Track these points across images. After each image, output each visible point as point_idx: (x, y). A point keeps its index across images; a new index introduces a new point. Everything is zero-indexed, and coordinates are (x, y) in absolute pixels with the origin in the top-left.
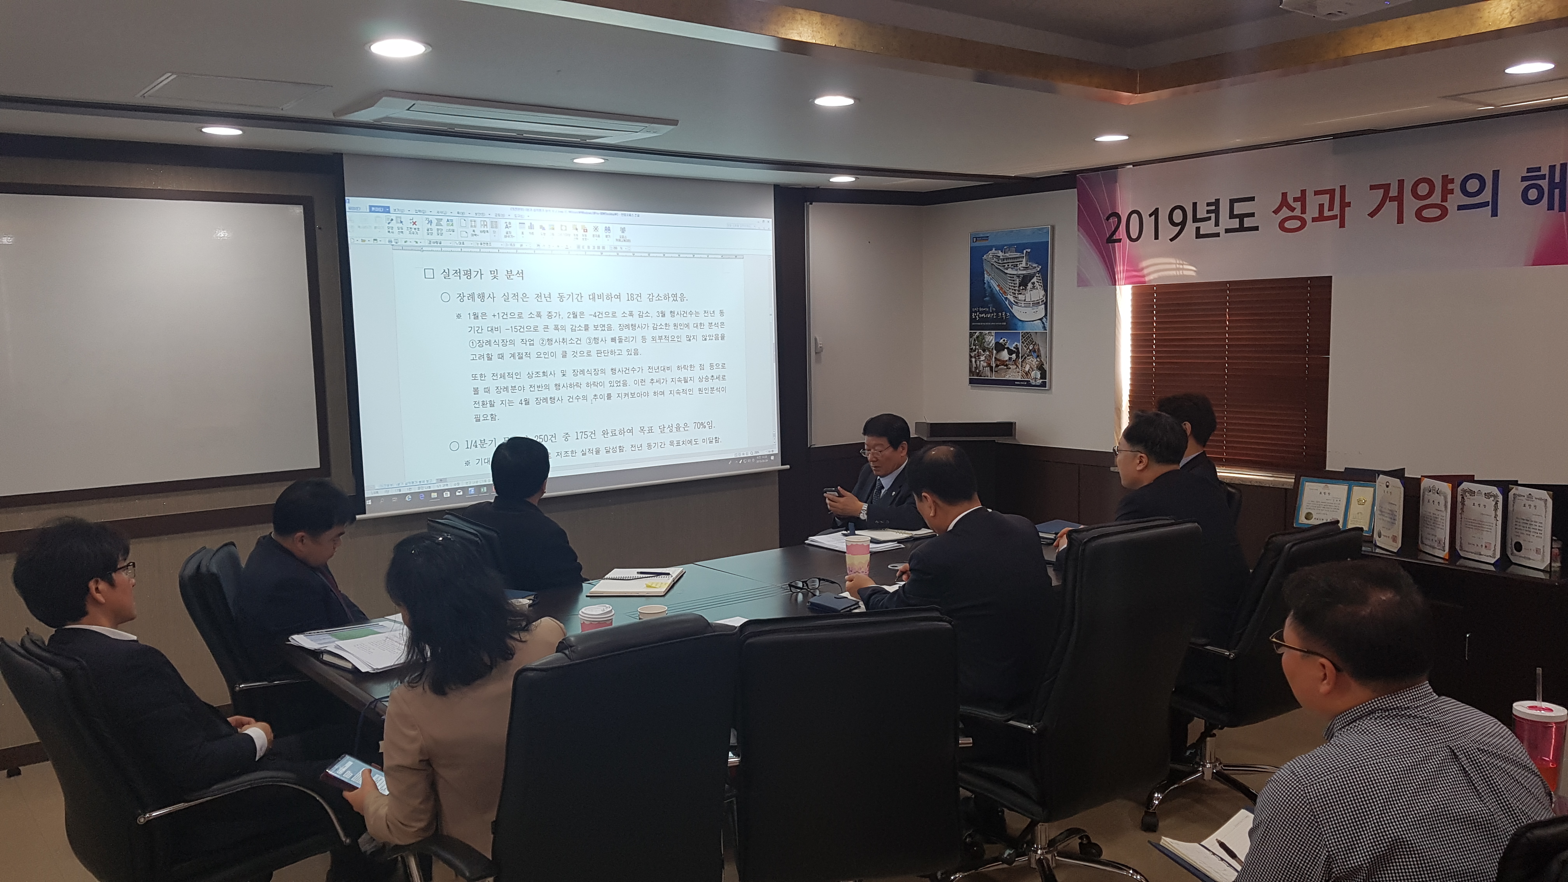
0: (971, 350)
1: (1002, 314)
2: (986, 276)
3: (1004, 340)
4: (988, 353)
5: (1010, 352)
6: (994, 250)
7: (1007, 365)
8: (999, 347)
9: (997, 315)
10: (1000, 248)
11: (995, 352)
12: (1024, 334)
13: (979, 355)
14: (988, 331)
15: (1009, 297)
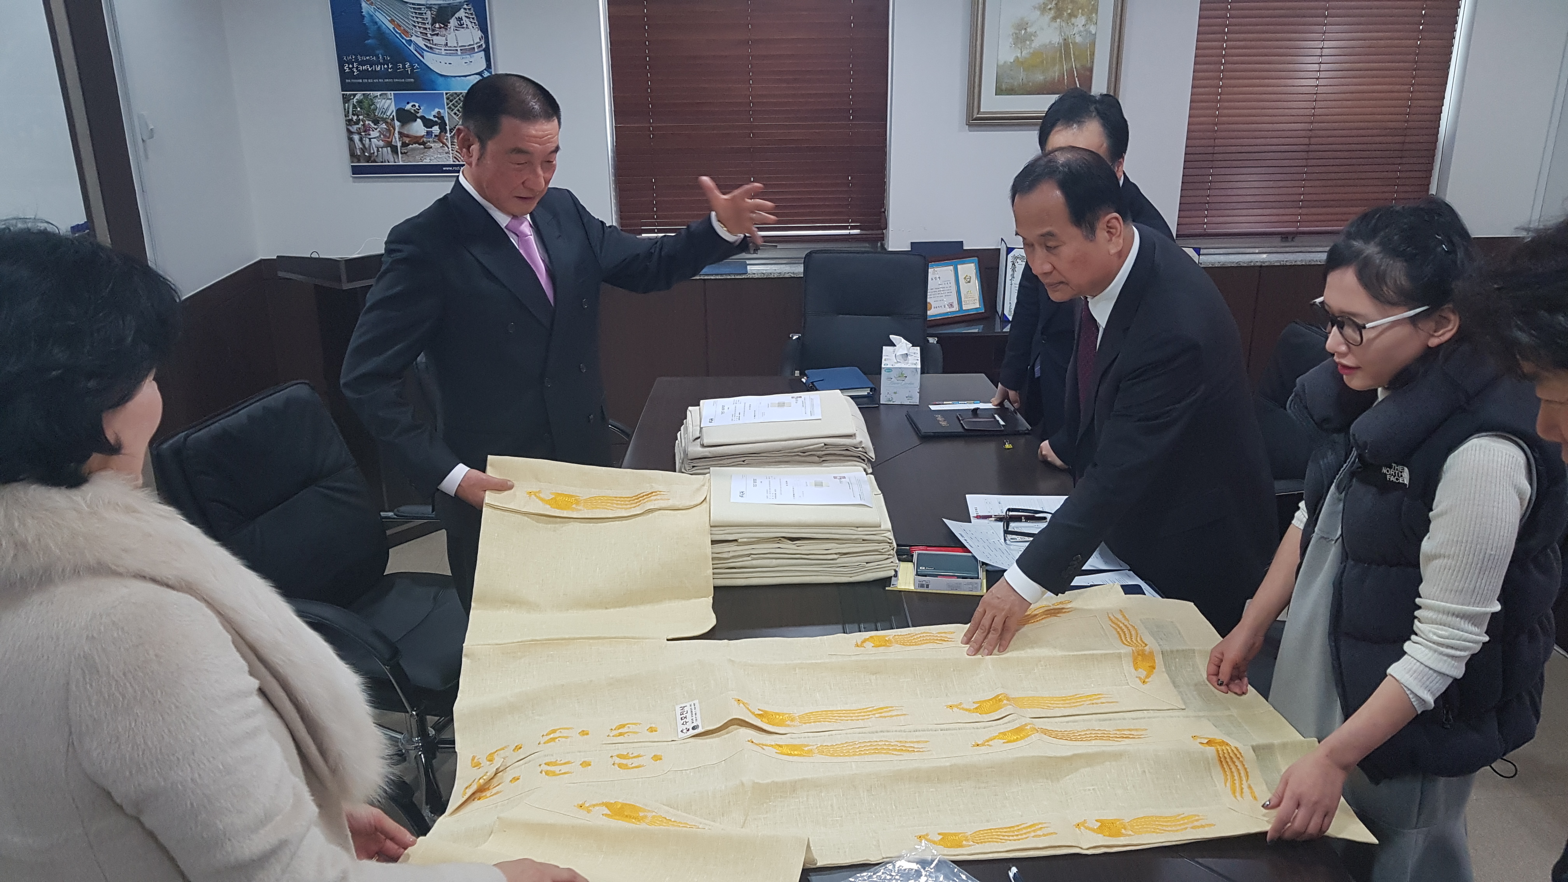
0: (349, 122)
3: (413, 106)
4: (384, 126)
7: (424, 143)
8: (406, 117)
11: (397, 124)
12: (452, 95)
13: (366, 130)
15: (414, 39)
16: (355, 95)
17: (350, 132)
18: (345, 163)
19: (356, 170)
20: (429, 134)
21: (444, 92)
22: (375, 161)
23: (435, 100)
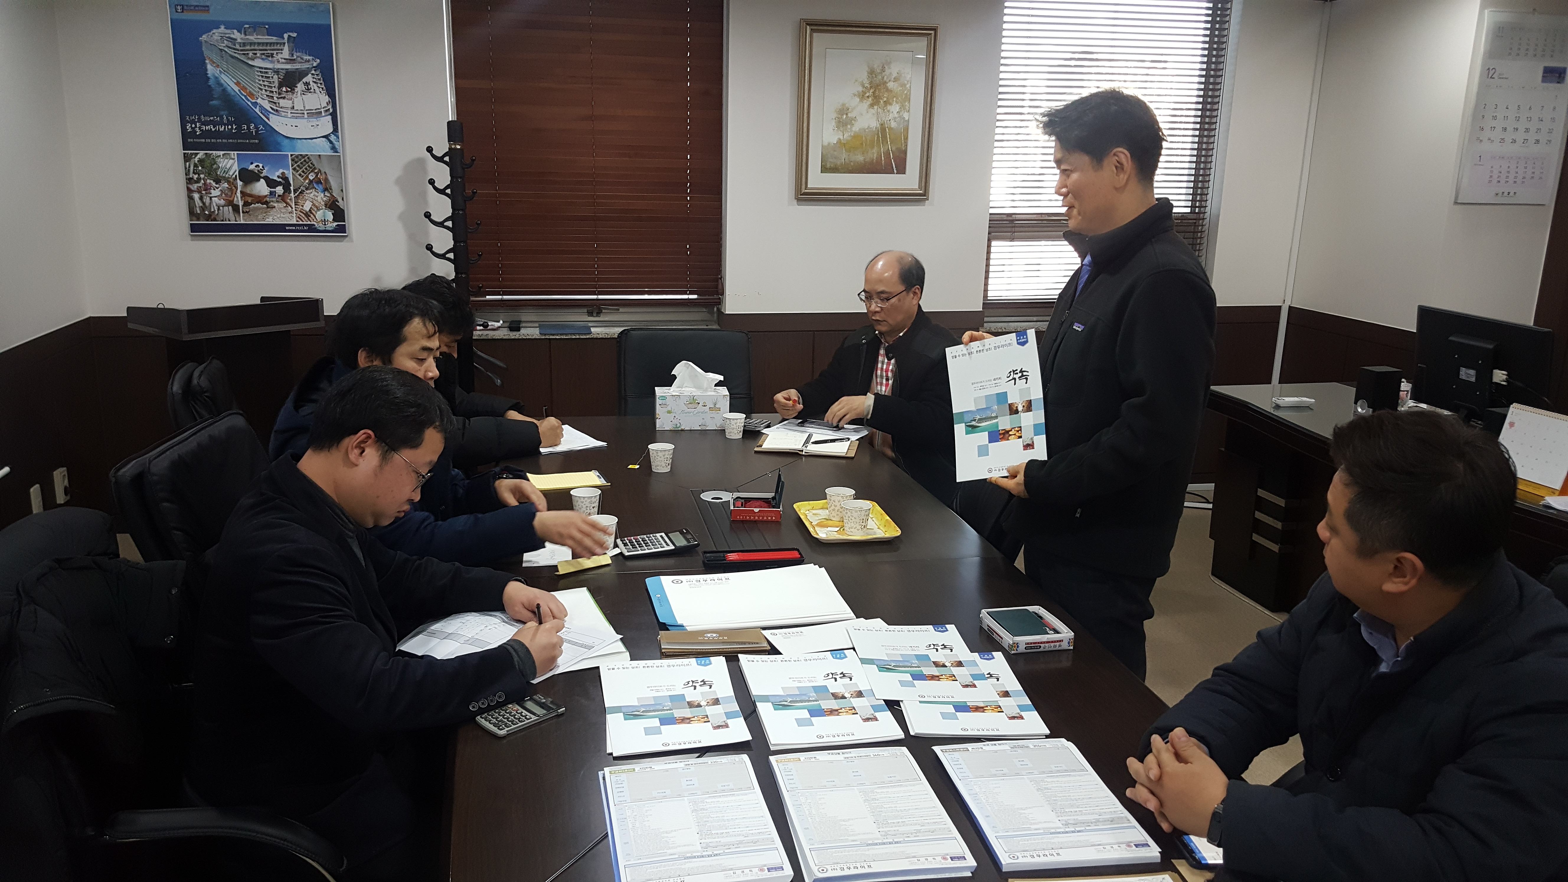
0: (190, 181)
1: (248, 128)
2: (208, 65)
4: (226, 185)
5: (271, 183)
6: (222, 28)
7: (266, 203)
8: (249, 177)
9: (239, 128)
11: (240, 183)
12: (297, 157)
13: (207, 188)
14: (222, 153)
15: (259, 101)
16: (196, 154)
17: (189, 191)
20: (272, 193)
23: (280, 161)
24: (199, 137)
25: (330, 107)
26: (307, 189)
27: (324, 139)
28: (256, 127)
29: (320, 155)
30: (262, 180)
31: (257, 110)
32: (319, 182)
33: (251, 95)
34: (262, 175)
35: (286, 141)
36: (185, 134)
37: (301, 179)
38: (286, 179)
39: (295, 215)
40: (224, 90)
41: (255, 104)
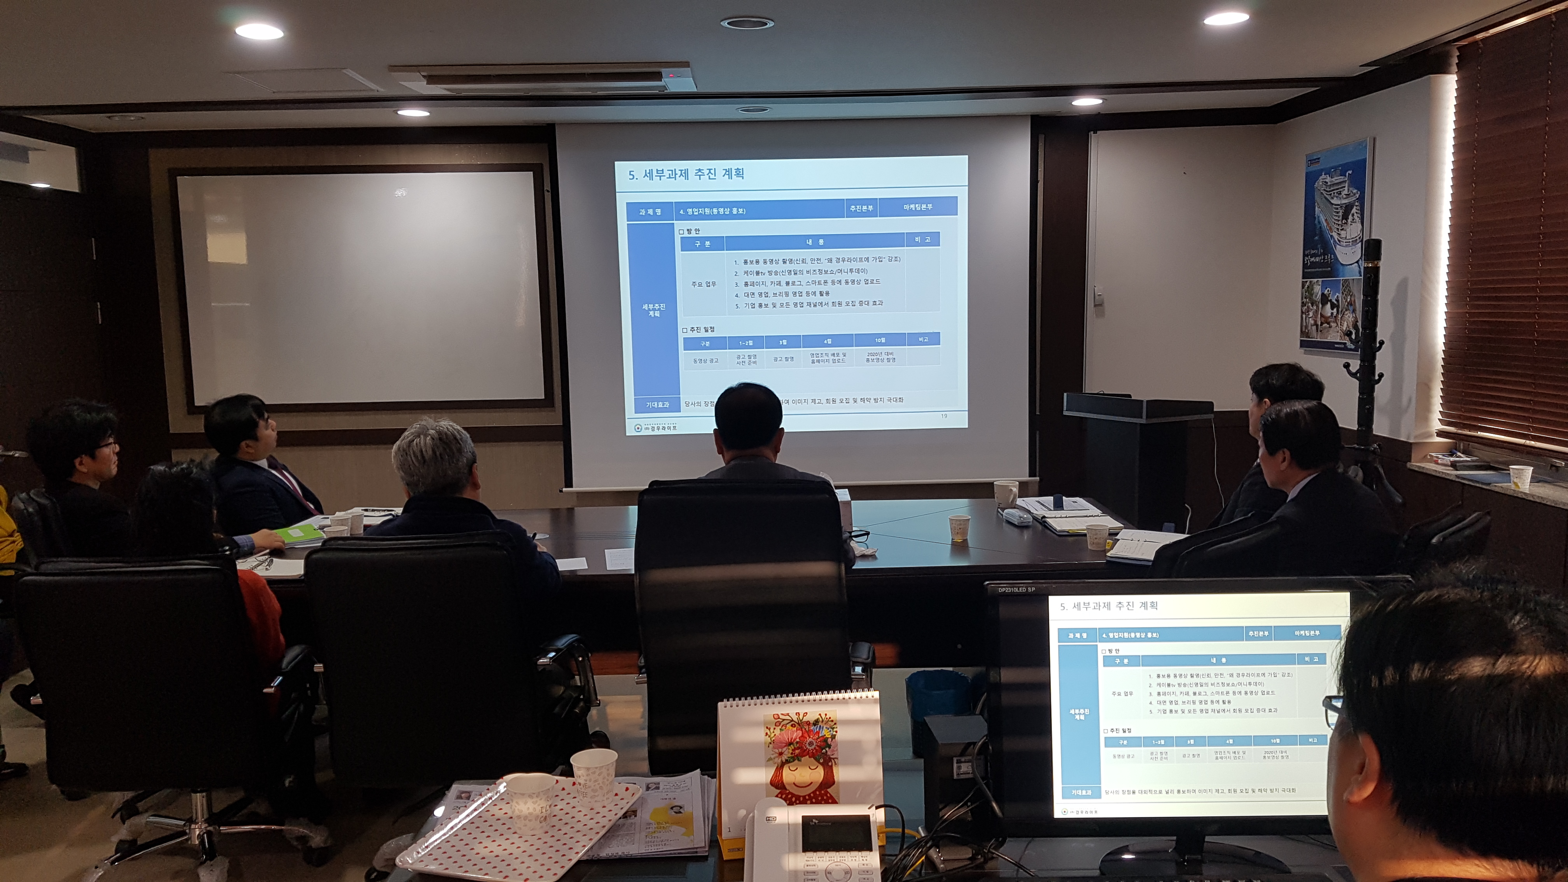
0: (1303, 304)
1: (1327, 258)
2: (1316, 208)
3: (1328, 291)
4: (1315, 308)
5: (1332, 306)
6: (1323, 176)
7: (1328, 323)
8: (1325, 299)
9: (1324, 258)
10: (1328, 173)
11: (1320, 306)
12: (1344, 281)
13: (1308, 311)
14: (1316, 280)
15: (1333, 234)
16: (1307, 281)
17: (1302, 313)
18: (1297, 338)
19: (1303, 344)
20: (1332, 314)
21: (1341, 278)
22: (1309, 338)
23: (1334, 286)
24: (1310, 268)
25: (1361, 234)
26: (1346, 310)
27: (1356, 264)
28: (1331, 257)
29: (1353, 279)
30: (1329, 303)
31: (1332, 241)
32: (1351, 305)
33: (1331, 228)
34: (1330, 298)
35: (1341, 267)
36: (1305, 266)
37: (1344, 301)
38: (1337, 301)
39: (1339, 334)
40: (1321, 227)
41: (1332, 236)
